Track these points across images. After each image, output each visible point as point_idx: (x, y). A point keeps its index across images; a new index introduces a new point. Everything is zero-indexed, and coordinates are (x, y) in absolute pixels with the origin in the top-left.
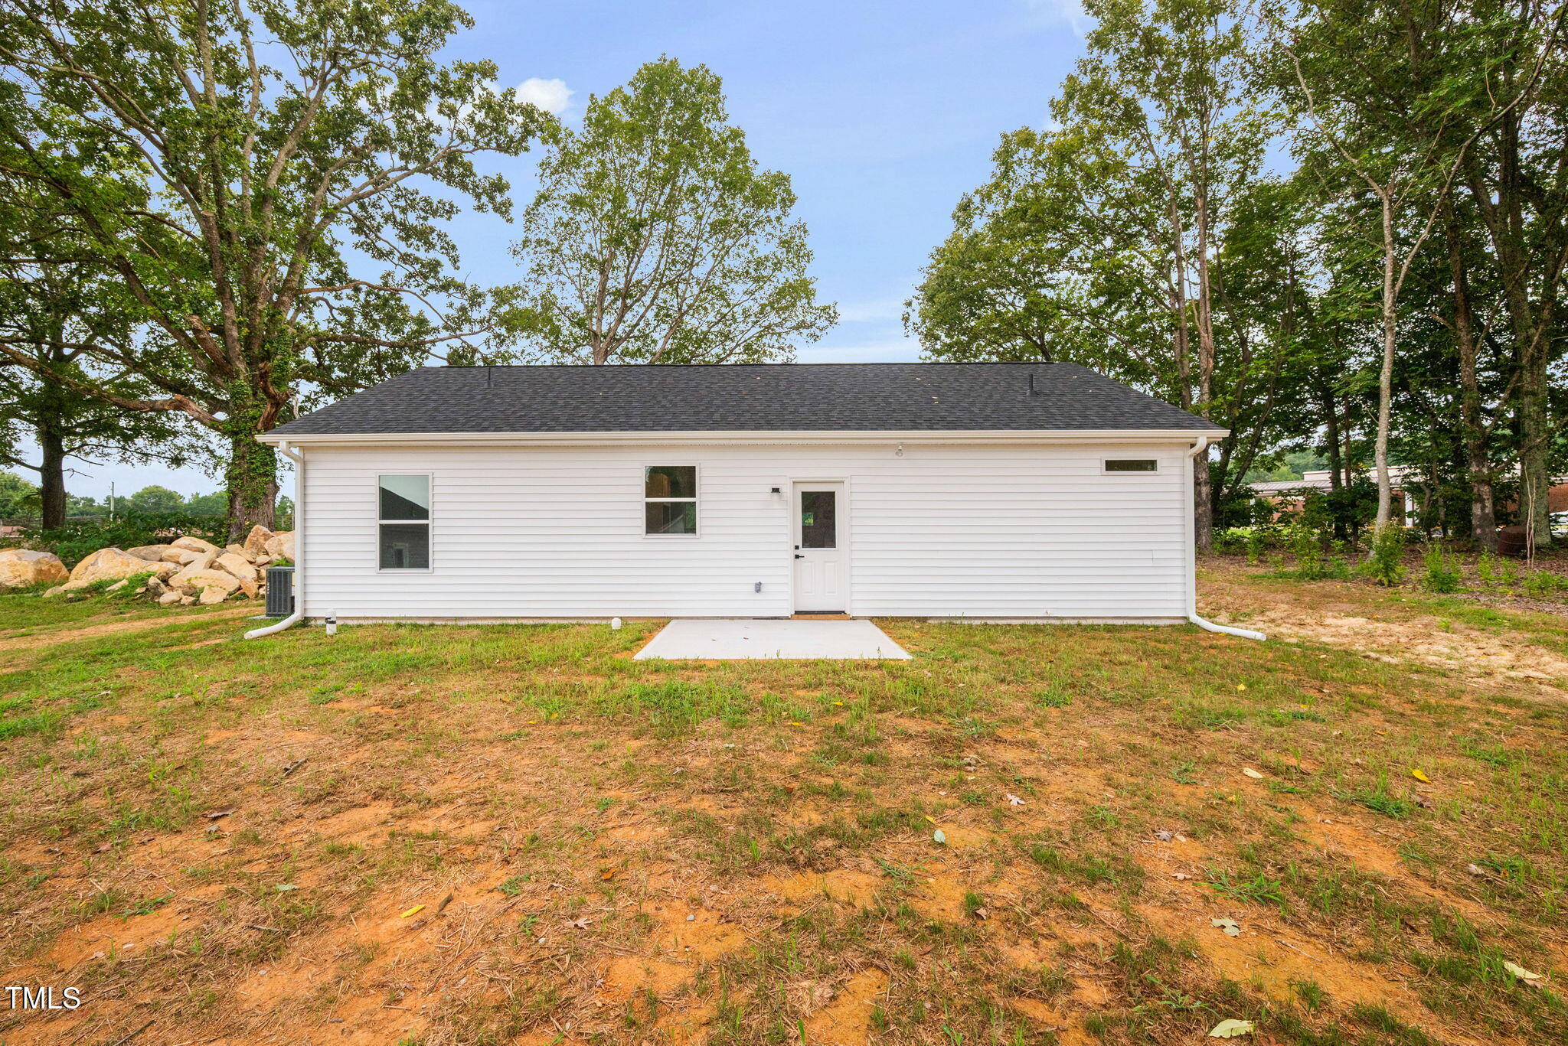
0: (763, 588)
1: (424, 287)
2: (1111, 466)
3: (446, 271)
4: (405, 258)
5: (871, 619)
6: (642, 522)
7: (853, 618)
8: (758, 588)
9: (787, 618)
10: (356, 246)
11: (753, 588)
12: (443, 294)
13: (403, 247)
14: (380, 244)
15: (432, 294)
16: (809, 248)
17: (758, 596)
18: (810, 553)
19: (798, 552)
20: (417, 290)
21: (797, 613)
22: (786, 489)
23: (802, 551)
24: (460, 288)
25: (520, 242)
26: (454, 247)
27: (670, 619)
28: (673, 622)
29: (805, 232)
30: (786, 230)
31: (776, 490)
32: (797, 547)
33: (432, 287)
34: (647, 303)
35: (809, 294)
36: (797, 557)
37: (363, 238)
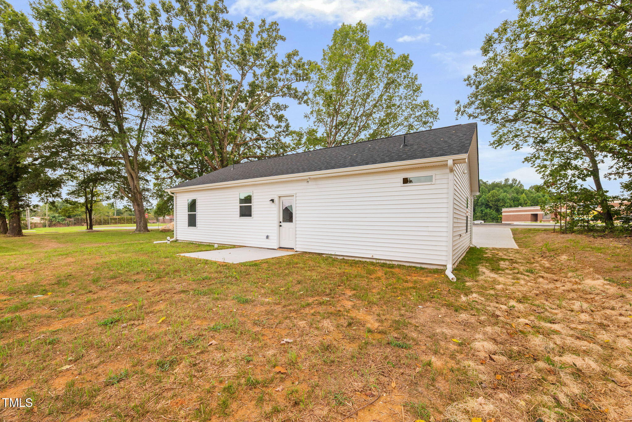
0: (270, 237)
6: (238, 213)
8: (267, 237)
9: (276, 249)
11: (265, 237)
17: (267, 240)
18: (286, 225)
19: (281, 224)
21: (280, 248)
22: (276, 199)
23: (282, 224)
32: (281, 222)
36: (281, 226)
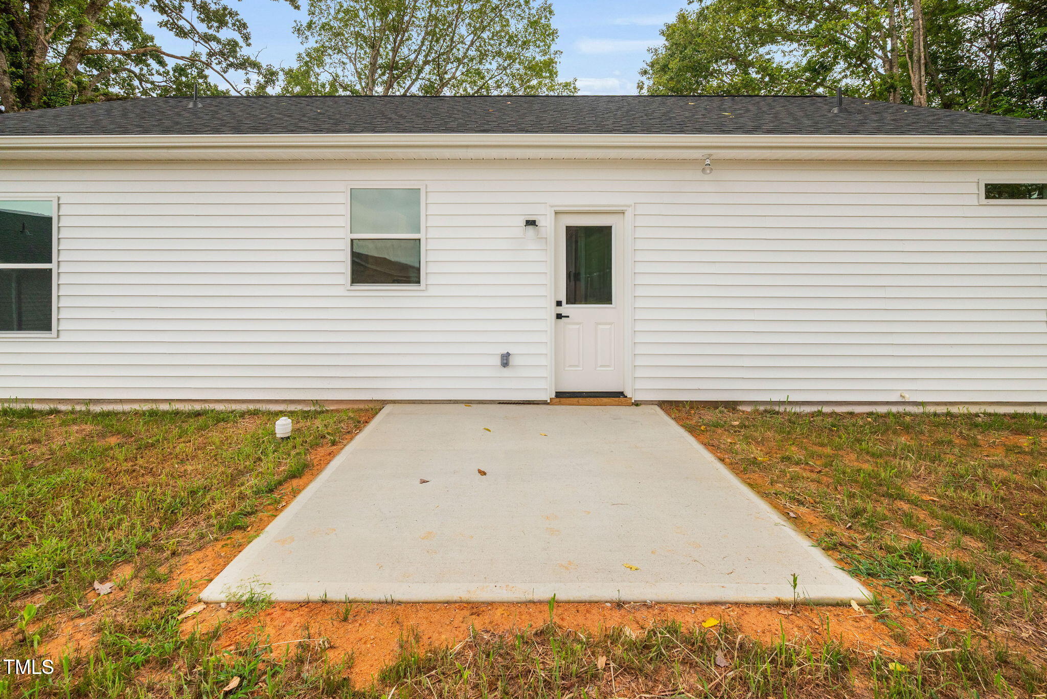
0: (513, 361)
1: (224, 65)
2: (995, 191)
3: (244, 51)
4: (207, 38)
5: (662, 404)
6: (346, 268)
7: (637, 404)
8: (506, 360)
9: (545, 403)
10: (161, 25)
11: (498, 361)
12: (241, 72)
13: (202, 28)
14: (181, 23)
15: (231, 71)
16: (553, 27)
17: (506, 372)
18: (578, 312)
19: (561, 310)
20: (218, 68)
21: (560, 395)
22: (547, 222)
23: (566, 309)
24: (255, 65)
25: (305, 25)
26: (244, 26)
27: (385, 402)
28: (388, 409)
29: (551, 12)
30: (534, 12)
31: (531, 223)
32: (559, 304)
33: (231, 65)
34: (414, 77)
35: (553, 74)
36: (559, 316)
37: (165, 18)
